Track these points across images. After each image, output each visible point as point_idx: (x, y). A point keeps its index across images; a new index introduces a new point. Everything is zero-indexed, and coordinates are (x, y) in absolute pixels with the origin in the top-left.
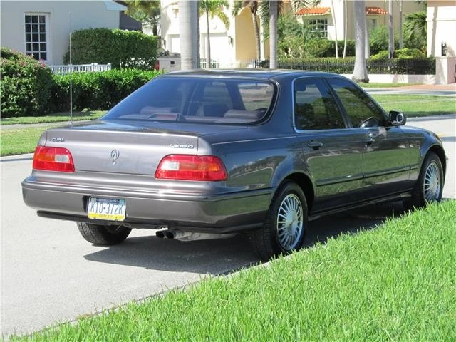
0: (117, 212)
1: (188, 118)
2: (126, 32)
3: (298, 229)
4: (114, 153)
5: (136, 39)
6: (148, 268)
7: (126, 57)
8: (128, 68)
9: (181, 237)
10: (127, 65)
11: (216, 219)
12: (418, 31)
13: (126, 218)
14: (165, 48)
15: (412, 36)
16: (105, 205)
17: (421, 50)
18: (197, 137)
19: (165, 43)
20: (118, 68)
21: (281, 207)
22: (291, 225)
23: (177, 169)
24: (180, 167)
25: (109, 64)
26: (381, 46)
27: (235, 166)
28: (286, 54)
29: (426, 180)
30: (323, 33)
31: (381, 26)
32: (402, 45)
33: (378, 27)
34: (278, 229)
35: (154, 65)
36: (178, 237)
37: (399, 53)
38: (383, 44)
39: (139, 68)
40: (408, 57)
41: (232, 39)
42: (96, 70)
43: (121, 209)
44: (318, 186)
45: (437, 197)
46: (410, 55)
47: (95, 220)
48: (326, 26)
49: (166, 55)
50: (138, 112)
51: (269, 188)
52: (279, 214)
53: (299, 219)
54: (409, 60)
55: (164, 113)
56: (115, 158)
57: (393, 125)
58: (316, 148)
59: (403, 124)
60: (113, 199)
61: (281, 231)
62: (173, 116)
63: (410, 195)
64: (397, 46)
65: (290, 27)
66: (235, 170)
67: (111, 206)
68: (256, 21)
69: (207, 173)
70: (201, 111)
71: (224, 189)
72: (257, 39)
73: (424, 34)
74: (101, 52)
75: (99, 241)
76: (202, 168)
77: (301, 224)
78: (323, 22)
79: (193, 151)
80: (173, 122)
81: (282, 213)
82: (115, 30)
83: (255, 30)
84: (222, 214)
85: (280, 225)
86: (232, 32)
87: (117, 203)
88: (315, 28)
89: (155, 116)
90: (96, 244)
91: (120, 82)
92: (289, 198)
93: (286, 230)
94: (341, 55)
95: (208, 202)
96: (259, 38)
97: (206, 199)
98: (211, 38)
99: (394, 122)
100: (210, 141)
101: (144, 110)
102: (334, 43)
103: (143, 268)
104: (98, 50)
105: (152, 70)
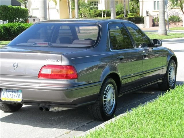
0: (17, 97)
1: (54, 45)
2: (14, 7)
3: (113, 103)
4: (15, 64)
5: (19, 9)
6: (34, 126)
7: (14, 18)
8: (15, 22)
9: (53, 110)
10: (15, 21)
11: (72, 100)
12: (135, 6)
13: (22, 100)
14: (30, 14)
15: (133, 8)
16: (11, 93)
17: (137, 14)
18: (61, 55)
19: (30, 12)
20: (11, 22)
21: (105, 92)
22: (110, 101)
23: (50, 73)
24: (52, 72)
25: (7, 21)
26: (120, 12)
27: (80, 70)
28: (81, 16)
29: (169, 73)
30: (96, 7)
31: (120, 4)
32: (129, 12)
33: (119, 4)
34: (104, 103)
35: (27, 21)
36: (51, 109)
37: (128, 15)
38: (121, 12)
39: (20, 22)
40: (132, 17)
41: (58, 10)
42: (2, 23)
43: (19, 95)
44: (123, 79)
45: (174, 81)
46: (133, 16)
47: (5, 101)
48: (97, 4)
49: (30, 17)
50: (26, 42)
51: (99, 82)
52: (104, 95)
53: (114, 98)
54: (133, 18)
55: (40, 42)
56: (15, 67)
57: (155, 46)
58: (121, 59)
59: (160, 46)
60: (15, 90)
61: (105, 105)
62: (46, 44)
63: (162, 81)
64: (127, 12)
65: (82, 5)
66: (80, 72)
67: (14, 93)
68: (68, 2)
69: (67, 75)
70: (58, 41)
71: (76, 84)
72: (69, 10)
73: (138, 7)
74: (4, 16)
75: (7, 110)
76: (64, 72)
77: (115, 100)
78: (96, 2)
79: (59, 63)
80: (46, 47)
81: (106, 94)
82: (10, 5)
83: (68, 6)
84: (75, 97)
85: (105, 101)
86: (58, 7)
87: (17, 92)
88: (92, 5)
89: (36, 44)
90: (5, 112)
91: (12, 28)
92: (109, 86)
93: (108, 103)
94: (104, 16)
95: (68, 91)
96: (69, 9)
97: (67, 89)
98: (49, 10)
99: (156, 45)
100: (68, 57)
101: (29, 41)
102: (101, 11)
103: (32, 126)
104: (2, 15)
105: (26, 23)
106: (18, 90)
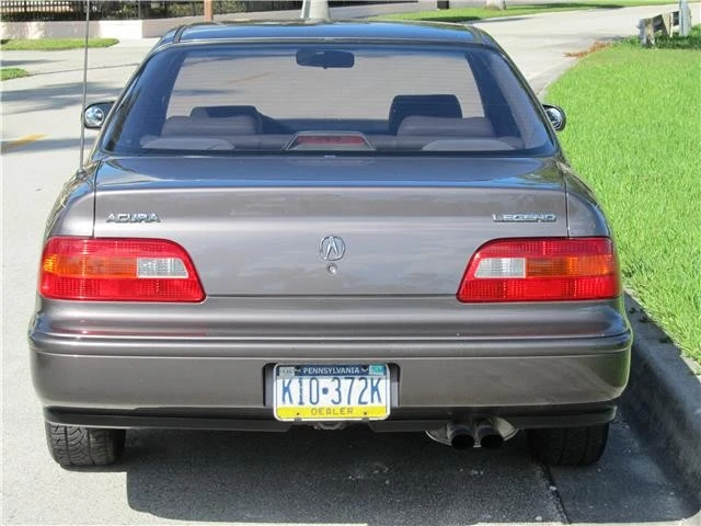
0: (367, 397)
4: (328, 244)
16: (325, 382)
23: (522, 277)
24: (529, 271)
43: (375, 389)
60: (349, 366)
67: (345, 383)
79: (556, 229)
87: (363, 375)
106: (366, 367)
